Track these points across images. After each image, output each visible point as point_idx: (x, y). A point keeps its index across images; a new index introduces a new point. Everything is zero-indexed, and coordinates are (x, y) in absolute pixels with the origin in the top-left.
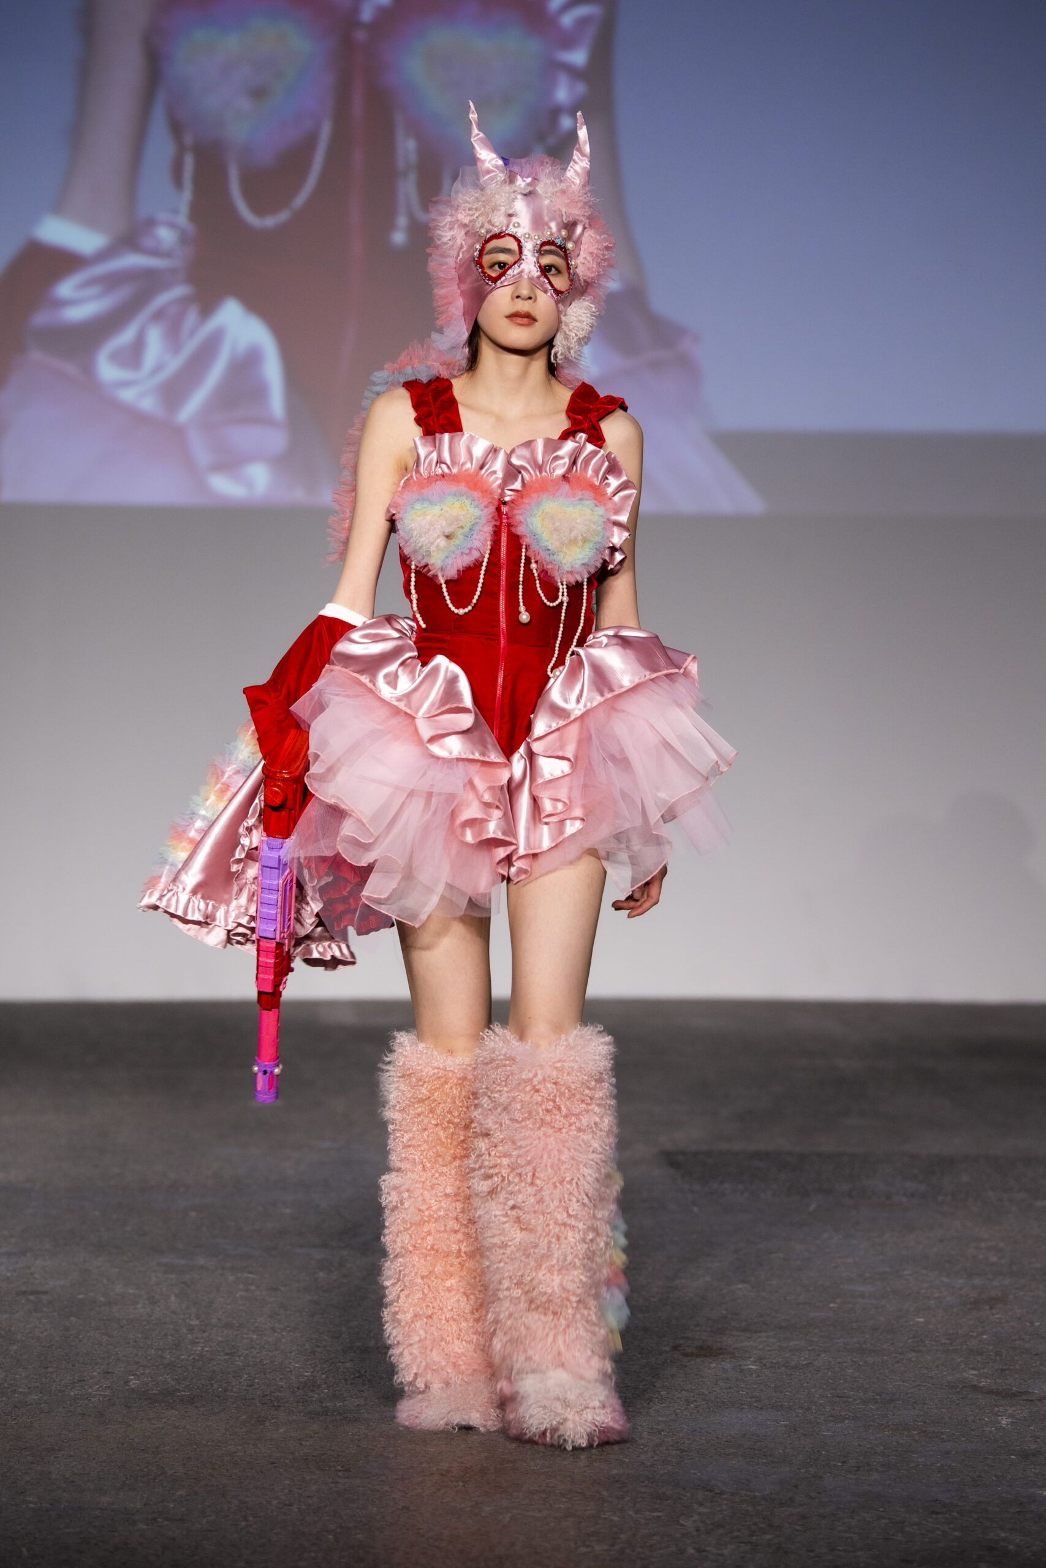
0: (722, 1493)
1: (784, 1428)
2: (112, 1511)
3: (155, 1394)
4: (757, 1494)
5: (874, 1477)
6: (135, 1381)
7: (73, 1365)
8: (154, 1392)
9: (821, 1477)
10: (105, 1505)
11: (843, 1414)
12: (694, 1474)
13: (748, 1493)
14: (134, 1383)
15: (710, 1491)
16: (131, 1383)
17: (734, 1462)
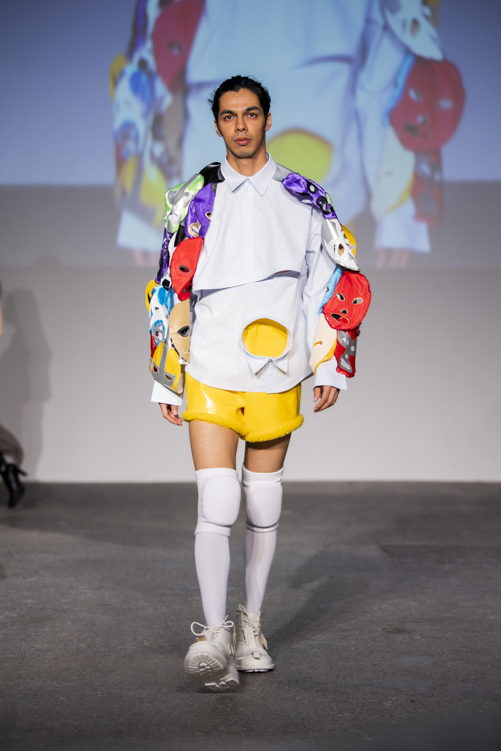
0: (402, 691)
1: (431, 664)
2: (134, 698)
3: (155, 648)
4: (418, 692)
5: (469, 685)
6: (147, 643)
7: (120, 636)
8: (155, 647)
9: (446, 685)
10: (131, 695)
11: (457, 657)
12: (390, 683)
13: (414, 691)
14: (146, 643)
15: (397, 690)
16: (145, 643)
17: (408, 678)
